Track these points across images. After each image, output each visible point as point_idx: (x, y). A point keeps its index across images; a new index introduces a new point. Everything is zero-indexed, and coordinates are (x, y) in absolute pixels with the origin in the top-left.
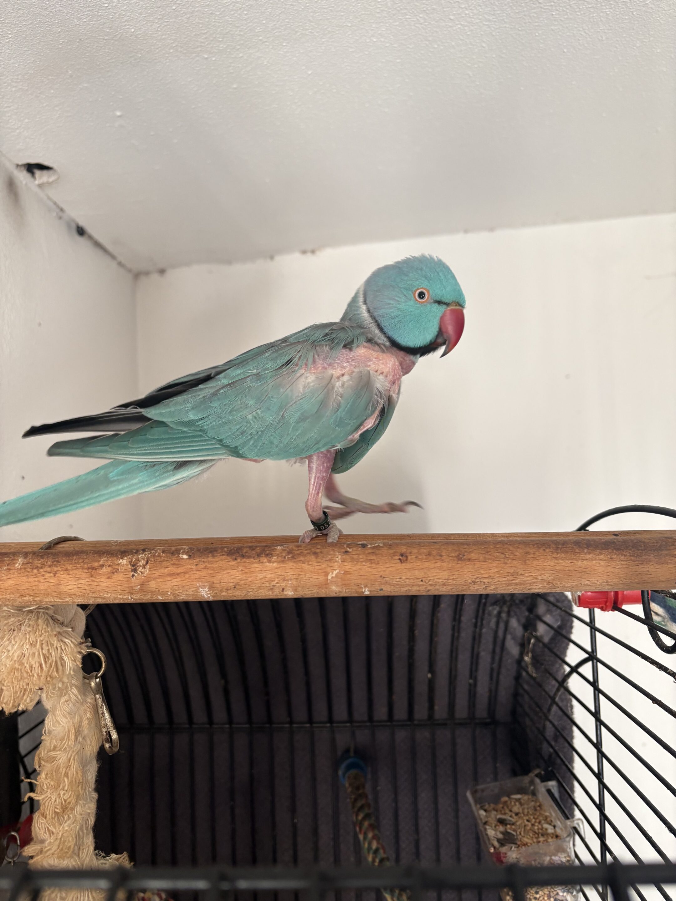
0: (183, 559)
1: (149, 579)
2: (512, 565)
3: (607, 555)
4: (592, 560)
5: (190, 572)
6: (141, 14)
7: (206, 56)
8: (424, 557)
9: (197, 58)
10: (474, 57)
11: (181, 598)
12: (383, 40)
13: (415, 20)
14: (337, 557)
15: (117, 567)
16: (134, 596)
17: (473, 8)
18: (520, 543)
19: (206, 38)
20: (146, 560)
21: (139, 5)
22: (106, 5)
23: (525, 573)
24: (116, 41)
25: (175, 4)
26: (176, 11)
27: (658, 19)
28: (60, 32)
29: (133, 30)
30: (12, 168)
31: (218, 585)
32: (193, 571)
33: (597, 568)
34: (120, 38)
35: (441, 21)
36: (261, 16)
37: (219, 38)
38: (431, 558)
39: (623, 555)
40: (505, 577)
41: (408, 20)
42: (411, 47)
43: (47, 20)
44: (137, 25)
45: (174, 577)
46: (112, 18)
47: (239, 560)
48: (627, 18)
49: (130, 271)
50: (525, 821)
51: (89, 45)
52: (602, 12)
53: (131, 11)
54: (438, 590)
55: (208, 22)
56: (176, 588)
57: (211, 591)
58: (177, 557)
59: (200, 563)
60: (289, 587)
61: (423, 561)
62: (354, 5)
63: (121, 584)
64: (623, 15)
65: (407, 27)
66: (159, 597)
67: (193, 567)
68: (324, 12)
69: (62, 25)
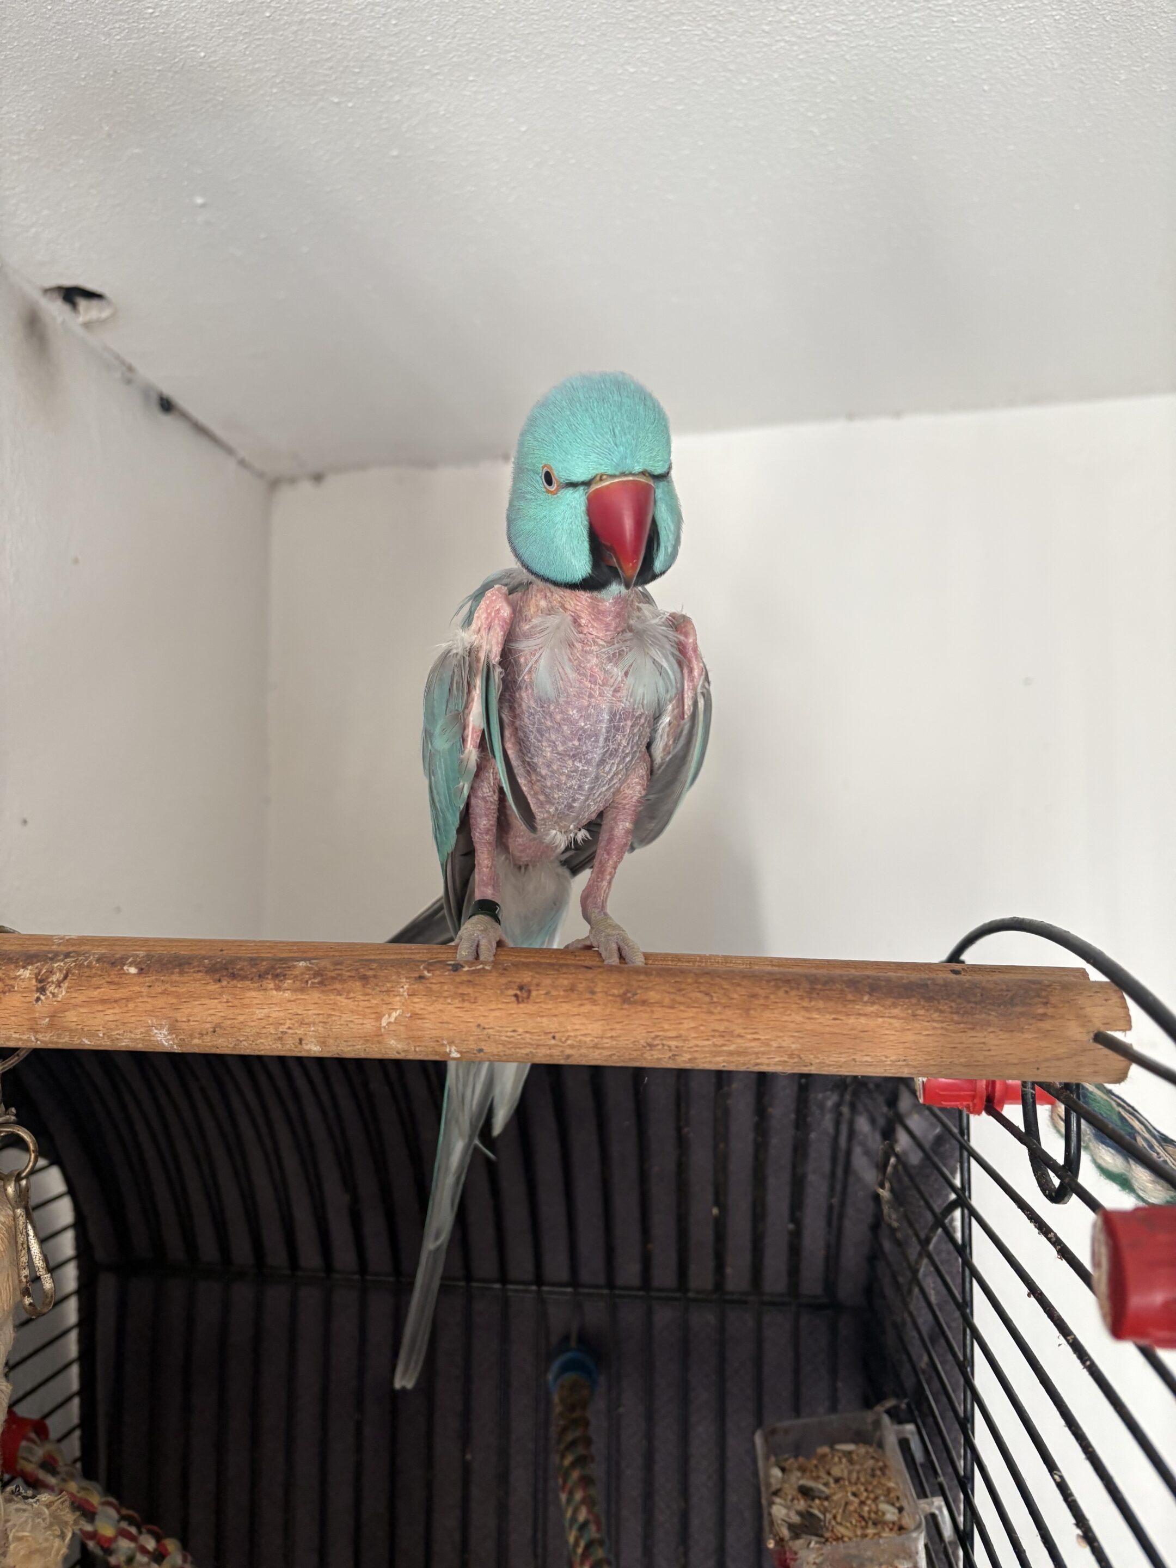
0: (129, 974)
1: (65, 1007)
2: (723, 1017)
3: (907, 1009)
4: (878, 1016)
5: (138, 998)
6: (212, 25)
7: (336, 100)
8: (562, 993)
9: (321, 104)
10: (818, 100)
11: (124, 1044)
12: (646, 69)
13: (699, 33)
14: (403, 987)
15: (12, 982)
16: (40, 1036)
17: (804, 11)
18: (744, 977)
19: (331, 68)
20: (64, 972)
21: (206, 9)
22: (151, 11)
23: (746, 1033)
24: (176, 73)
25: (269, 7)
26: (272, 20)
27: (1155, 28)
28: (78, 58)
29: (202, 54)
30: (36, 295)
31: (184, 1026)
32: (141, 996)
33: (887, 1032)
34: (182, 68)
35: (747, 35)
36: (423, 29)
37: (354, 67)
38: (574, 996)
39: (937, 1010)
40: (708, 1040)
41: (688, 33)
42: (699, 82)
43: (54, 37)
44: (209, 46)
45: (108, 1006)
46: (163, 33)
47: (224, 983)
48: (1094, 26)
49: (261, 475)
50: (849, 1494)
51: (131, 81)
52: (1046, 16)
53: (194, 20)
54: (585, 1056)
55: (330, 39)
56: (112, 1025)
57: (174, 1036)
58: (119, 970)
59: (158, 984)
60: (312, 1037)
61: (559, 1000)
62: (585, 7)
63: (16, 1014)
64: (1087, 22)
65: (687, 46)
66: (84, 1040)
67: (143, 990)
68: (533, 19)
69: (80, 45)
